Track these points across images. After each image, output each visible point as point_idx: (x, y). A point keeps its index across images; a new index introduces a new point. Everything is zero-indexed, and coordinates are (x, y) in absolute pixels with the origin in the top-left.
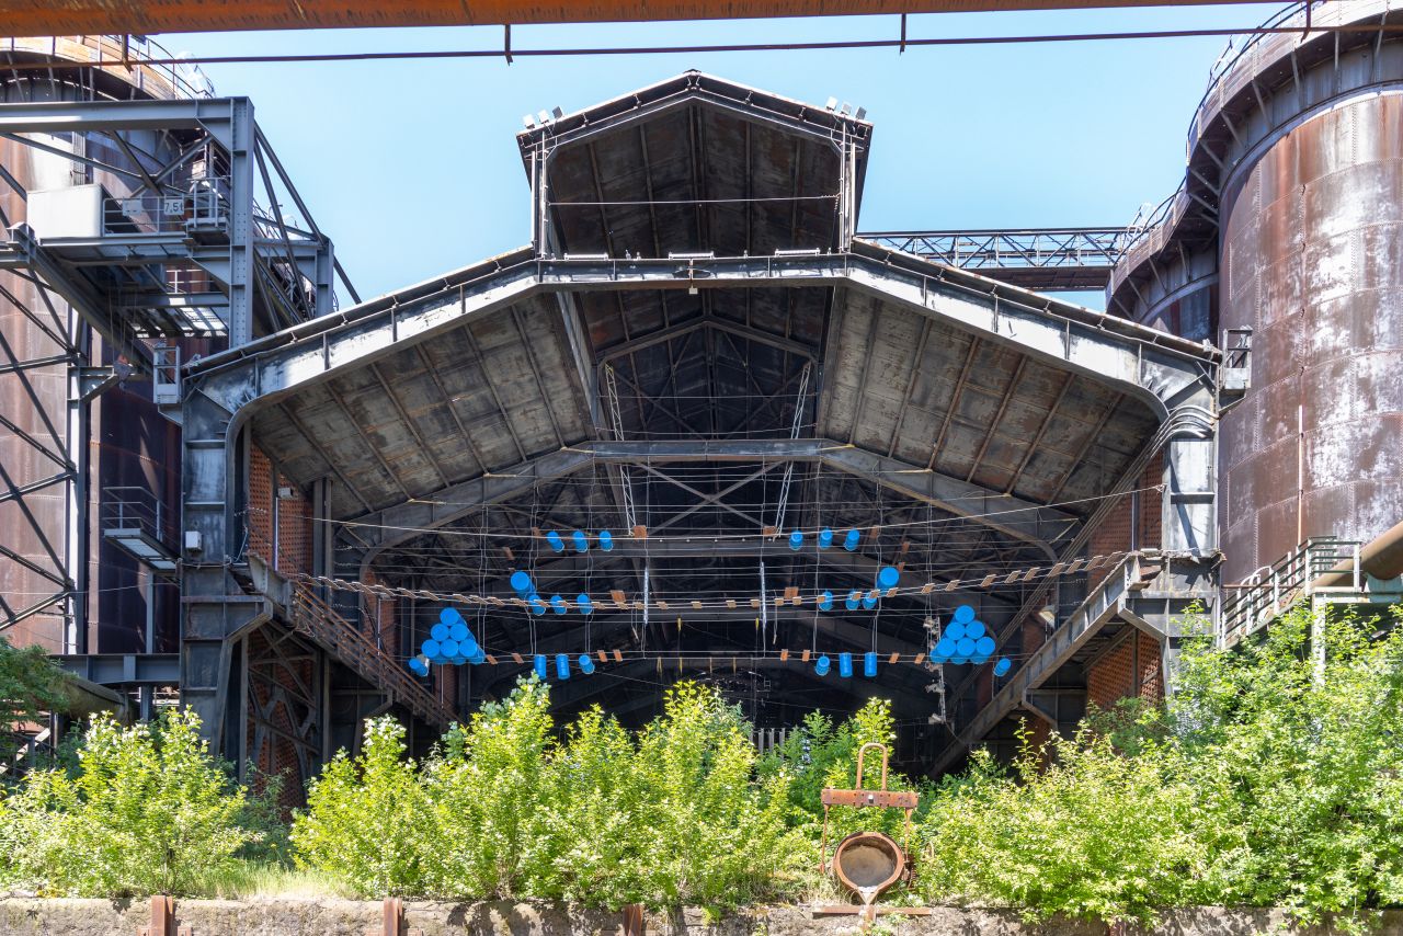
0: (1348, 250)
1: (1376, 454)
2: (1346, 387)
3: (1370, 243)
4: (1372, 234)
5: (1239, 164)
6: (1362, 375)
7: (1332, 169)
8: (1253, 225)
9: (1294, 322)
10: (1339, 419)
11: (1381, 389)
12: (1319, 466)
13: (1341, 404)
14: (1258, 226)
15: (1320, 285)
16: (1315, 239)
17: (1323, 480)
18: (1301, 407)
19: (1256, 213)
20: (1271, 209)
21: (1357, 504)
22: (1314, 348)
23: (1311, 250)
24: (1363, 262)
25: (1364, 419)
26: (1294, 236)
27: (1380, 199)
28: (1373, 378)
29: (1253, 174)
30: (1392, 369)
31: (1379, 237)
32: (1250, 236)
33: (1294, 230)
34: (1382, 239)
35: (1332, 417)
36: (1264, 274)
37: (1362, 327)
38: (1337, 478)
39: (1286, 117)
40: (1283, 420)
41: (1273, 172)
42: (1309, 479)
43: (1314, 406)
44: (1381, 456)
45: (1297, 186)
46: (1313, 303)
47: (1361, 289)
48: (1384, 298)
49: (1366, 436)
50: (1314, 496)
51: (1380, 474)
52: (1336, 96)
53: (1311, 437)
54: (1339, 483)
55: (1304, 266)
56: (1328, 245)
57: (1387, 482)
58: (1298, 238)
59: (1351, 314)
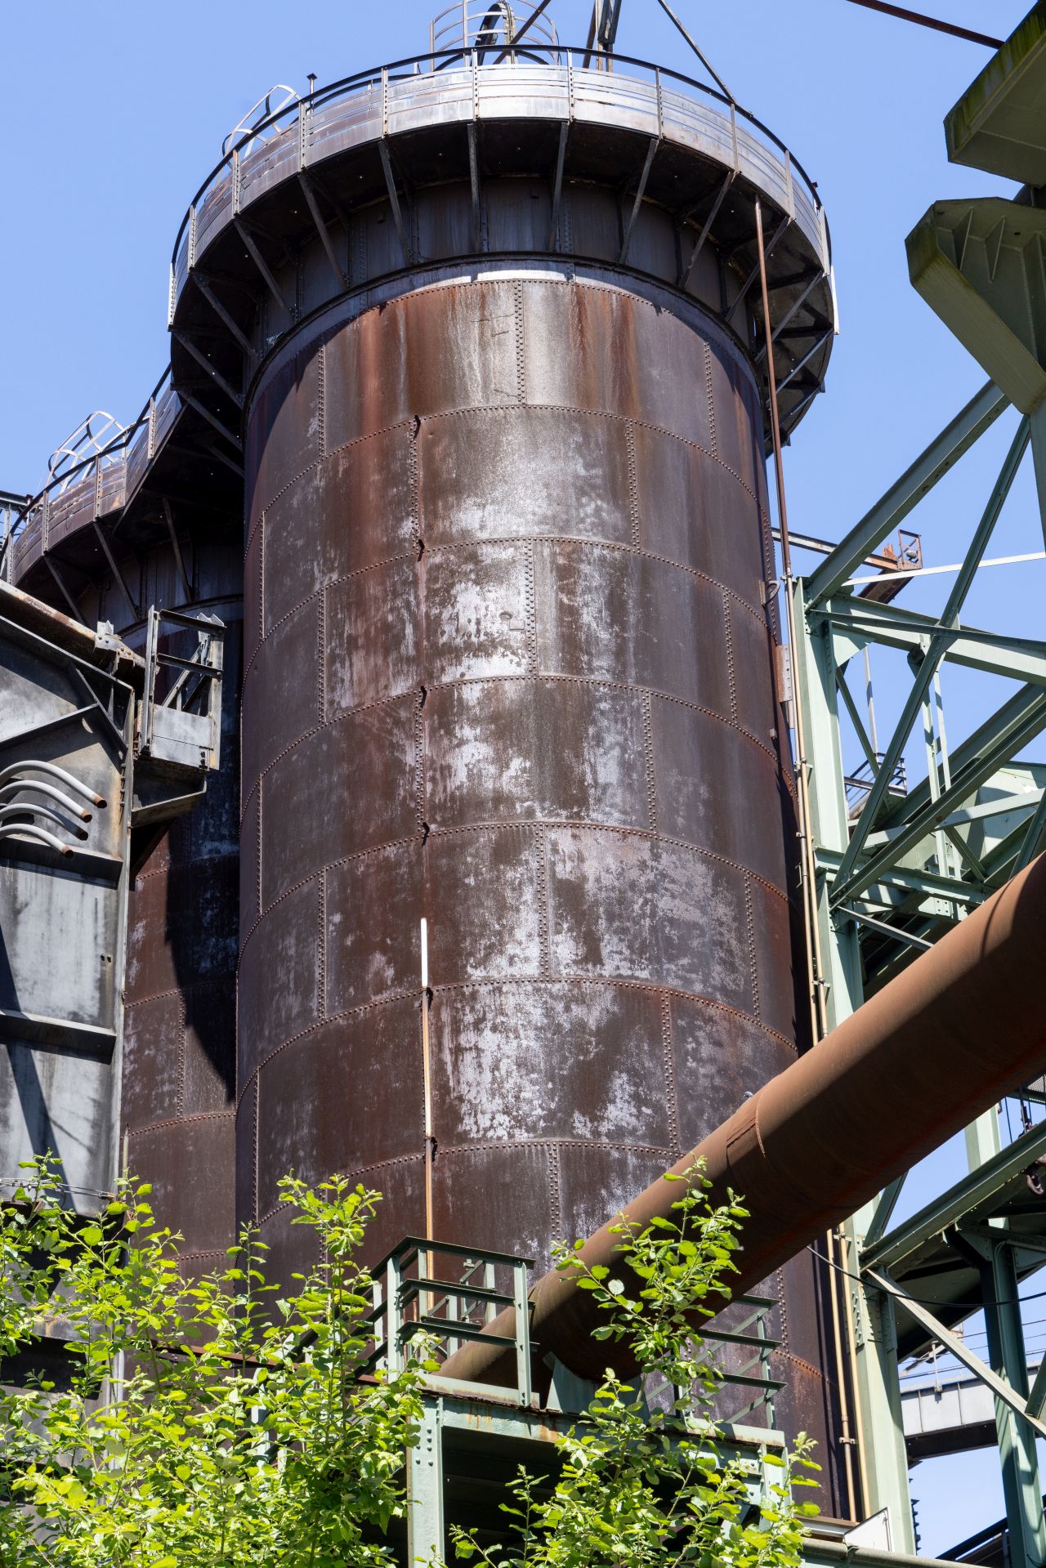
0: (520, 578)
1: (607, 1077)
2: (528, 894)
3: (566, 575)
4: (568, 556)
5: (281, 342)
6: (564, 871)
7: (477, 399)
8: (310, 480)
9: (403, 714)
10: (515, 971)
11: (611, 918)
12: (472, 1081)
13: (520, 934)
14: (320, 482)
15: (459, 641)
16: (445, 539)
17: (484, 1121)
18: (424, 922)
19: (316, 453)
20: (348, 451)
21: (570, 1202)
22: (452, 785)
23: (438, 559)
24: (551, 613)
25: (576, 983)
26: (399, 520)
27: (584, 489)
28: (590, 886)
29: (310, 370)
30: (634, 874)
31: (585, 568)
32: (304, 500)
33: (399, 508)
34: (592, 575)
35: (502, 961)
36: (335, 590)
37: (559, 761)
38: (519, 1122)
39: (377, 272)
40: (384, 950)
41: (351, 373)
42: (449, 1113)
43: (455, 925)
44: (621, 1084)
45: (402, 416)
46: (446, 679)
47: (551, 670)
48: (604, 706)
49: (580, 1026)
50: (462, 1159)
51: (619, 1133)
52: (479, 257)
53: (451, 1003)
54: (522, 1136)
55: (423, 593)
56: (473, 558)
57: (641, 1155)
58: (408, 527)
59: (531, 723)
